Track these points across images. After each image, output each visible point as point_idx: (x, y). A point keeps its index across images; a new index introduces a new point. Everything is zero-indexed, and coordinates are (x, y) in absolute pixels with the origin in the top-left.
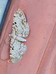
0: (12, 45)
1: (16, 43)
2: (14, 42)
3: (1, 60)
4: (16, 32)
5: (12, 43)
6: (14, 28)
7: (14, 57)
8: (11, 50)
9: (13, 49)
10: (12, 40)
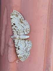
0: (17, 45)
1: (20, 42)
2: (18, 42)
3: (10, 63)
4: (17, 32)
5: (16, 44)
6: (14, 29)
7: (22, 56)
8: (18, 50)
9: (19, 49)
10: (16, 41)
